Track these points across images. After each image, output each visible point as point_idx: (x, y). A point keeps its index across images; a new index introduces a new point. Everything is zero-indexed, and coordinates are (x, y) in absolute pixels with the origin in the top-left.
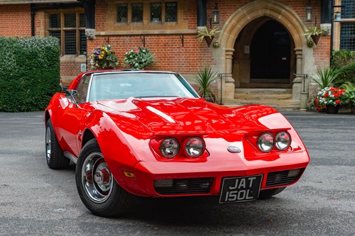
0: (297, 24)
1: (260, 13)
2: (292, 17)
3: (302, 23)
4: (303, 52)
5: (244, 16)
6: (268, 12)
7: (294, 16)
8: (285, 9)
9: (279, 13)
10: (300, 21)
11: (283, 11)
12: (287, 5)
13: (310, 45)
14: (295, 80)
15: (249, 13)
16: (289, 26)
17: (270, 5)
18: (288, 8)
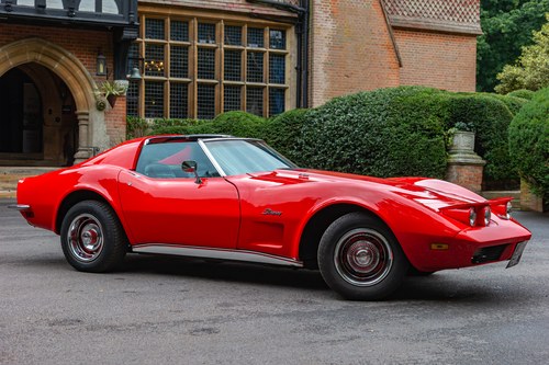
0: (82, 77)
1: (28, 58)
2: (75, 67)
3: (90, 77)
4: (90, 117)
5: (6, 60)
6: (40, 57)
7: (78, 66)
8: (66, 56)
9: (57, 60)
10: (88, 73)
11: (63, 58)
12: (68, 50)
13: (100, 107)
14: (79, 154)
15: (12, 56)
16: (69, 79)
17: (44, 48)
18: (70, 54)
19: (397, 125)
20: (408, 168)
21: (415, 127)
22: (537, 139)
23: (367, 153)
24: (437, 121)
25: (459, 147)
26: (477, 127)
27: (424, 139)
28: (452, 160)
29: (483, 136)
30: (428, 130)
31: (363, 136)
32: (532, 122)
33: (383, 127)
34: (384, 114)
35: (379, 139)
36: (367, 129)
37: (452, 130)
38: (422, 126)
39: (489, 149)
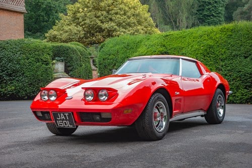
19: (28, 59)
20: (36, 81)
21: (38, 60)
22: (115, 64)
23: (11, 74)
24: (48, 57)
25: (59, 70)
26: (65, 60)
27: (44, 66)
28: (56, 77)
29: (69, 64)
30: (45, 61)
31: (8, 65)
32: (110, 57)
33: (20, 60)
34: (19, 53)
35: (18, 66)
36: (10, 61)
37: (54, 61)
38: (42, 60)
39: (71, 71)
